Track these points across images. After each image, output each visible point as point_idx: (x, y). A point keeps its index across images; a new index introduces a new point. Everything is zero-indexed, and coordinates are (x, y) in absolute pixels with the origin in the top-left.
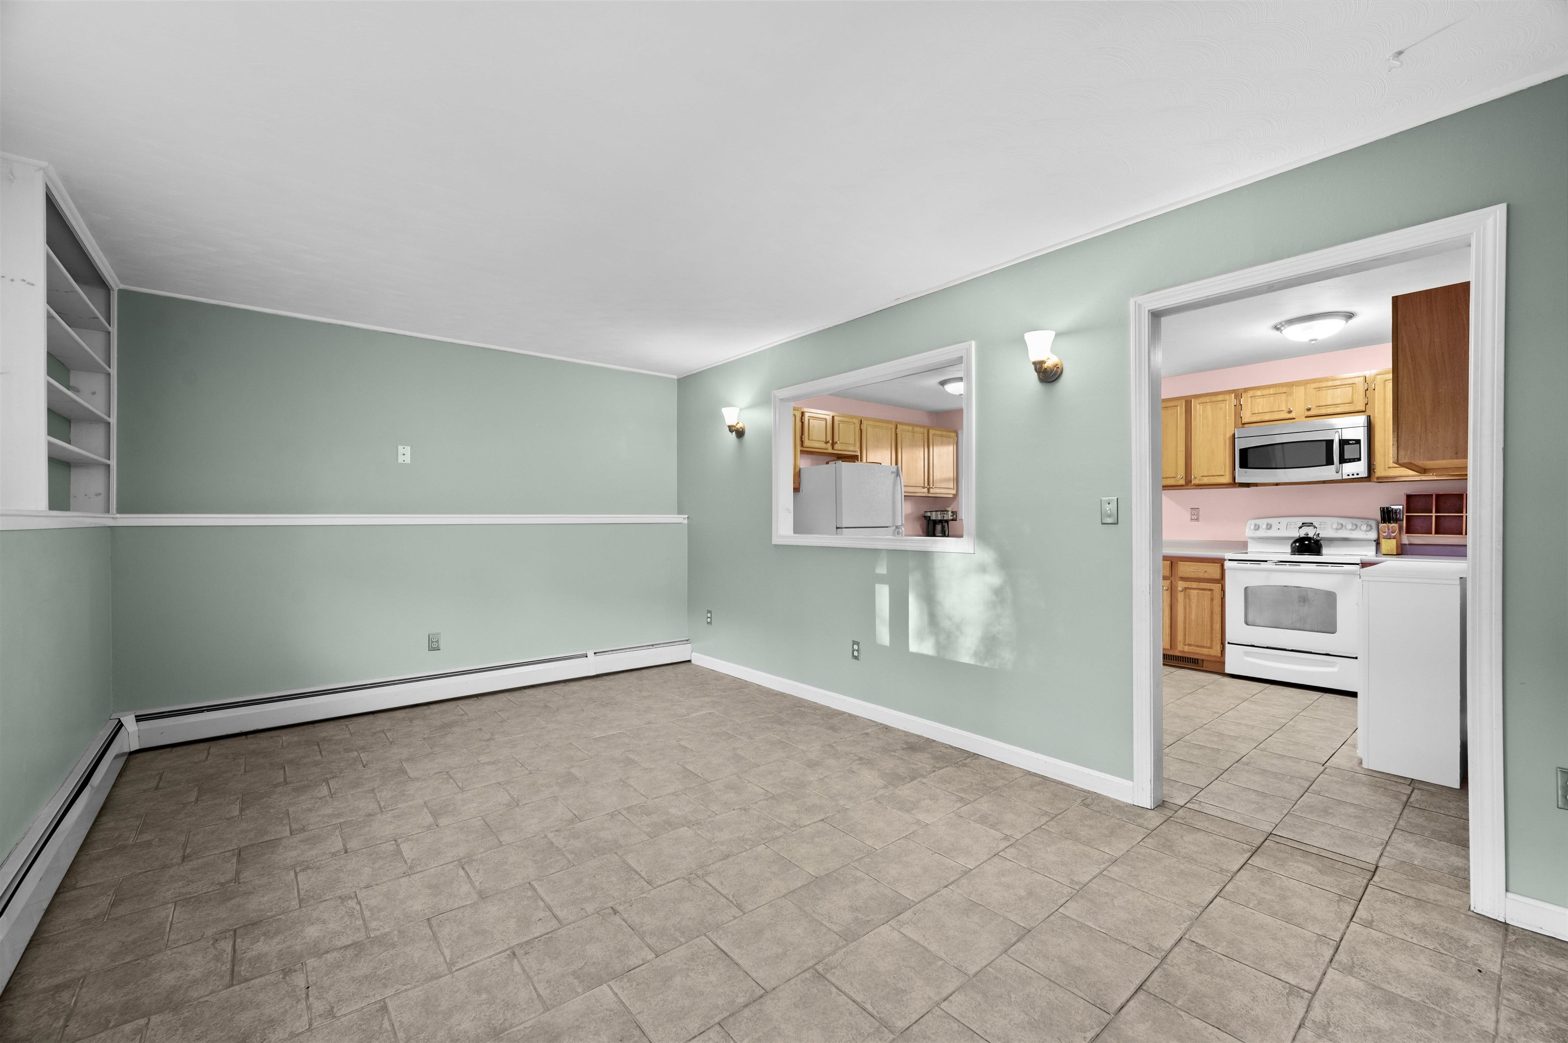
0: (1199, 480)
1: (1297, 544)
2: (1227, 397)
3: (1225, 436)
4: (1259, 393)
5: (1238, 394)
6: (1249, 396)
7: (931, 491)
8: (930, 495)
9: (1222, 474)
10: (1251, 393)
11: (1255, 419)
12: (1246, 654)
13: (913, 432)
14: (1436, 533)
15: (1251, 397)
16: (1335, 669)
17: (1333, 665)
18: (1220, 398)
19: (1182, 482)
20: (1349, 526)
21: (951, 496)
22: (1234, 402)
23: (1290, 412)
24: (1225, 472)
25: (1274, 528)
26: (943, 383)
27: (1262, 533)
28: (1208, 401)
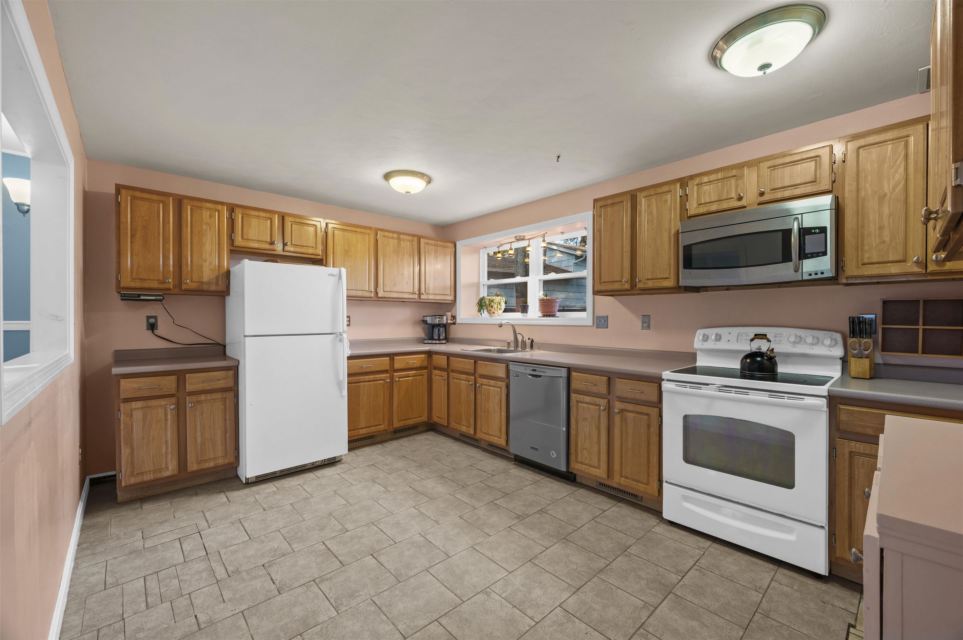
0: (644, 284)
1: (748, 361)
2: (672, 187)
3: (670, 233)
4: (705, 179)
5: (683, 182)
6: (695, 183)
7: (422, 297)
8: (422, 301)
9: (667, 276)
10: (697, 181)
11: (702, 210)
12: (686, 499)
13: (399, 239)
14: (923, 353)
15: (697, 185)
16: (792, 537)
17: (789, 531)
18: (665, 188)
19: (627, 286)
20: (810, 340)
21: (451, 302)
22: (679, 192)
23: (740, 199)
24: (670, 274)
25: (724, 338)
26: (387, 176)
27: (710, 345)
28: (653, 193)
